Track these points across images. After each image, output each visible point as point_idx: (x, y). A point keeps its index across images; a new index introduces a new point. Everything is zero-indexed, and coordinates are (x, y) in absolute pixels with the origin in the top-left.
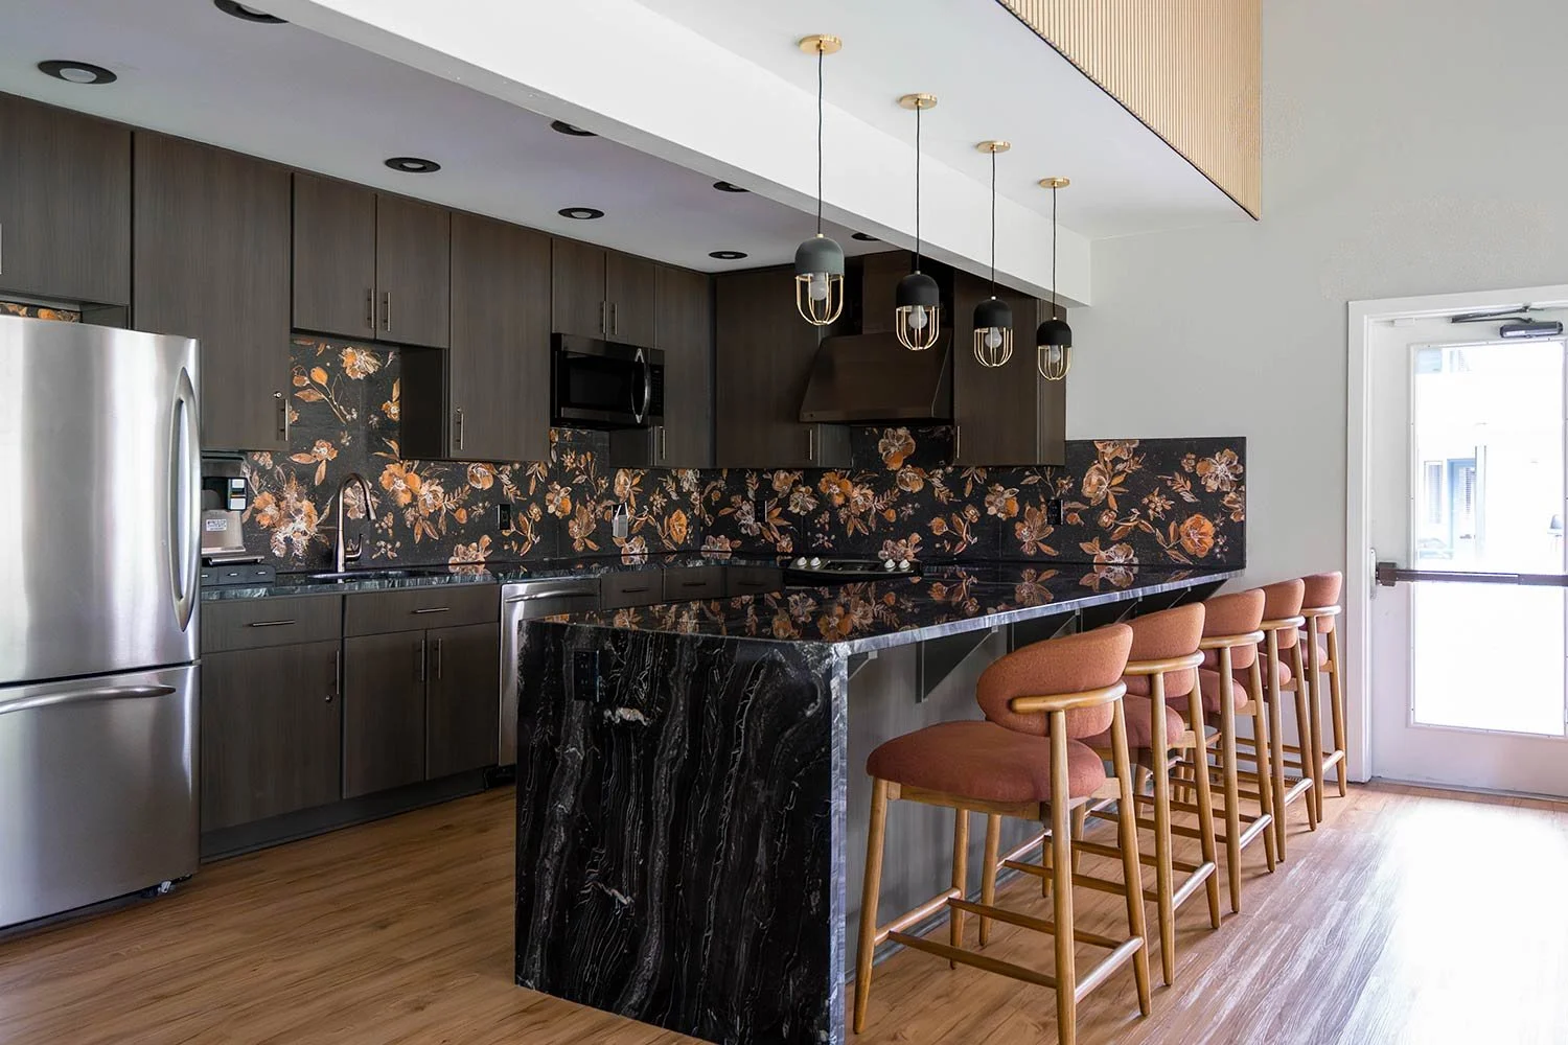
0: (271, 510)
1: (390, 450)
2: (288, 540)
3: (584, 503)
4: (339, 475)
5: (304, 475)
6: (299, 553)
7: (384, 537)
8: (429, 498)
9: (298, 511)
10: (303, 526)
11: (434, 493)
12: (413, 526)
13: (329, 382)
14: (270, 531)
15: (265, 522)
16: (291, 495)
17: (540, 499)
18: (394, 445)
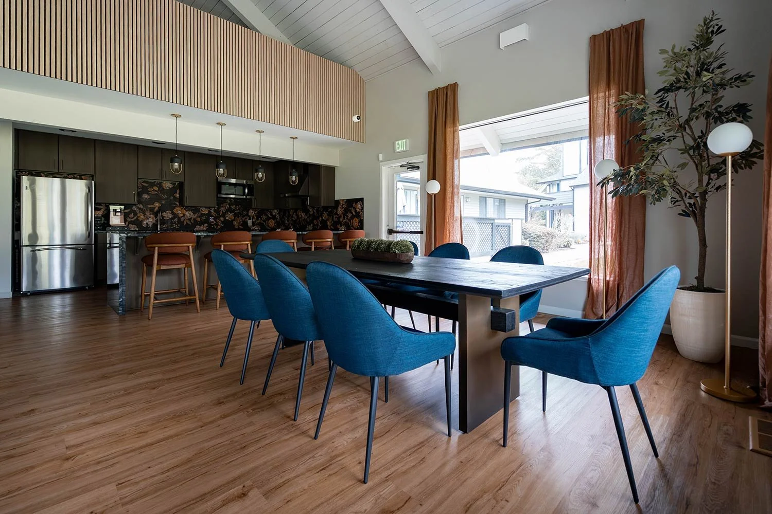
0: (142, 217)
1: (177, 204)
2: (147, 223)
3: (238, 217)
4: (161, 210)
5: (152, 210)
6: (150, 226)
7: (175, 223)
8: (188, 215)
9: (150, 217)
10: (151, 220)
11: (190, 214)
12: (183, 221)
13: (158, 190)
14: (142, 222)
15: (141, 220)
16: (148, 214)
17: (224, 215)
18: (178, 204)
